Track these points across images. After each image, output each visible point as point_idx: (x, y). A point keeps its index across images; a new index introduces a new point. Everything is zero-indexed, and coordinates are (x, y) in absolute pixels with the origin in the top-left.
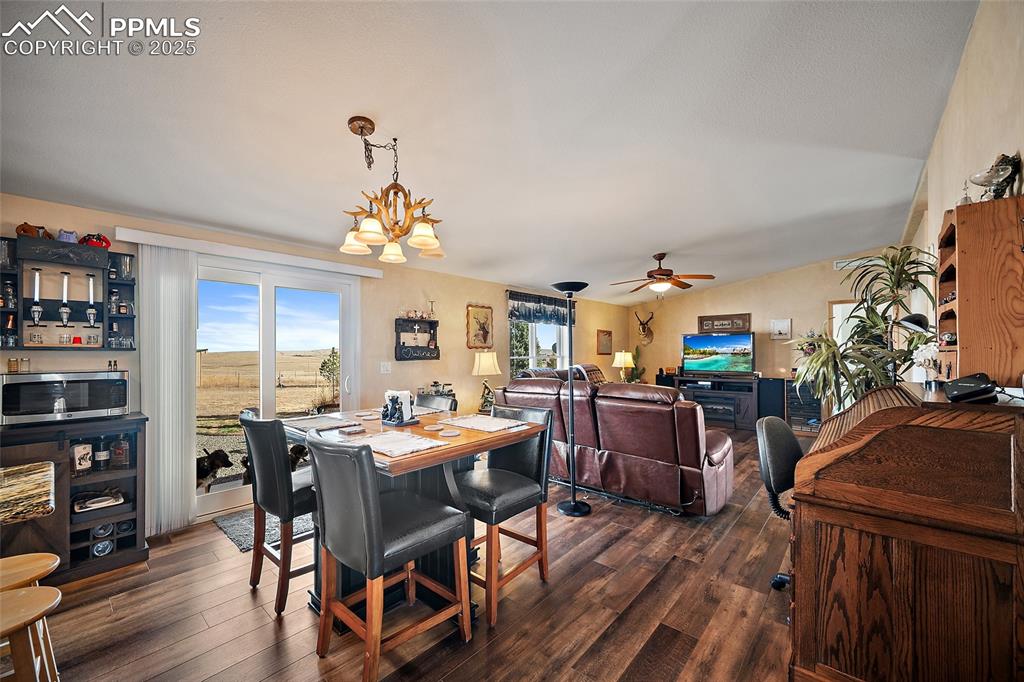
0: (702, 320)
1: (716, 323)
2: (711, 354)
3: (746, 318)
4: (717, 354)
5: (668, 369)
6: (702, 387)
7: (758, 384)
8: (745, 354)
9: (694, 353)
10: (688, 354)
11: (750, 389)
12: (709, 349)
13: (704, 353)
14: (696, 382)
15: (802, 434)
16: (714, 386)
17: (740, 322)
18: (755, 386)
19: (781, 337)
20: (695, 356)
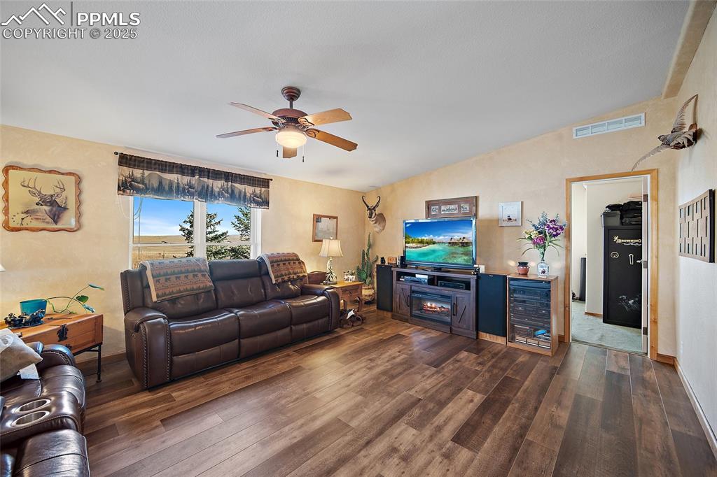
0: (429, 205)
1: (443, 208)
2: (428, 243)
3: (474, 201)
4: (434, 243)
5: (390, 259)
6: (419, 281)
7: (477, 281)
8: (465, 244)
9: (413, 242)
10: (409, 243)
11: (468, 287)
12: (425, 238)
13: (422, 242)
14: (413, 275)
15: (526, 348)
16: (432, 281)
17: (467, 207)
18: (473, 283)
19: (510, 223)
20: (414, 245)
